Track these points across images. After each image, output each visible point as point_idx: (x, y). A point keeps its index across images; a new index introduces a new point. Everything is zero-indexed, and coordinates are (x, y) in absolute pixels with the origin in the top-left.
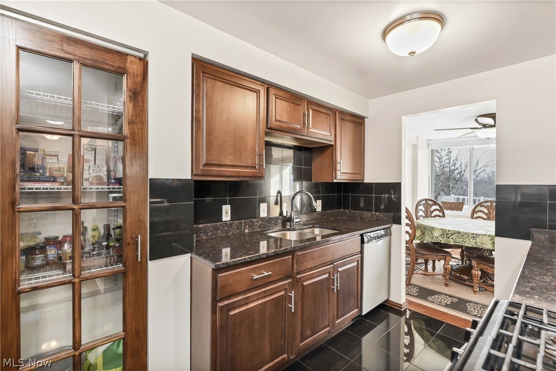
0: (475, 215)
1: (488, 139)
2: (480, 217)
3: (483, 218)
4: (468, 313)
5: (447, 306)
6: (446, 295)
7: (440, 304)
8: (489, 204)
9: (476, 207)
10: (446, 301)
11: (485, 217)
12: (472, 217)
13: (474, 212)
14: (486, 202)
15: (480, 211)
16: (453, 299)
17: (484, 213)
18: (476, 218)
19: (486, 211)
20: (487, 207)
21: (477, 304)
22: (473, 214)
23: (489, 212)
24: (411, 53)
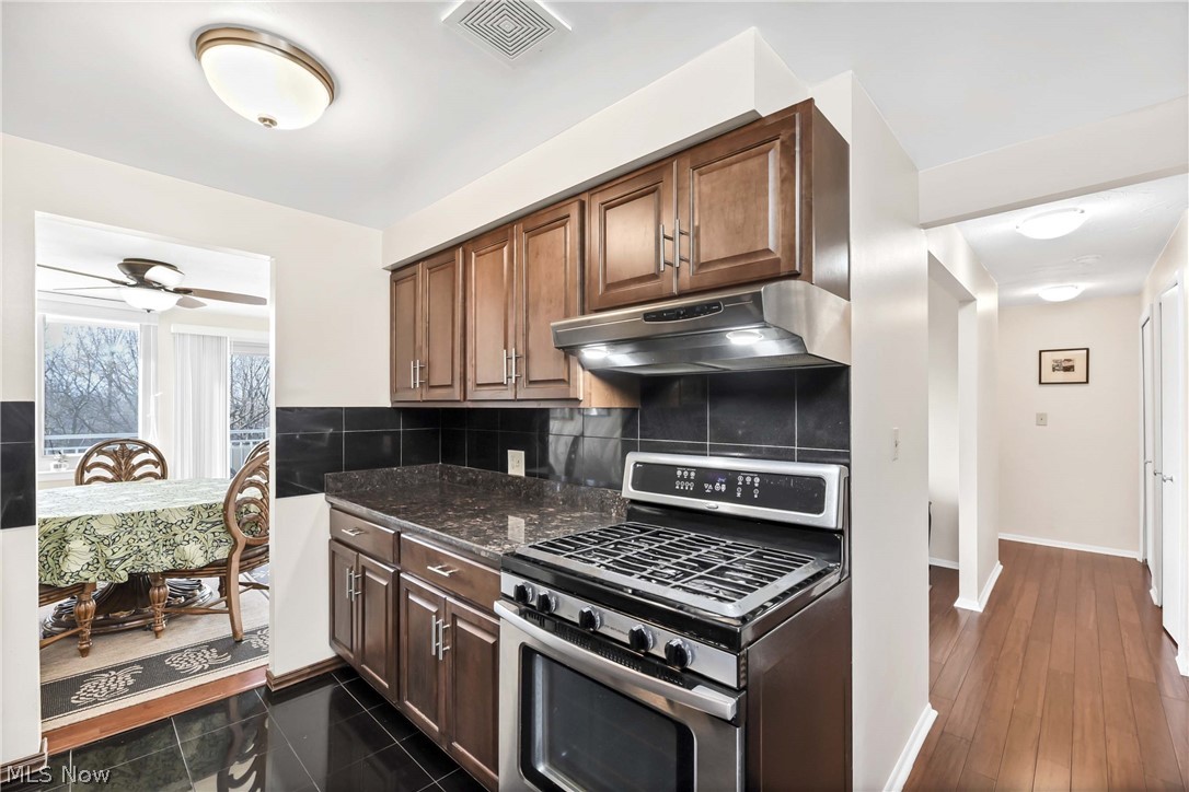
0: (87, 476)
1: (149, 311)
2: (97, 478)
3: (105, 480)
4: (187, 675)
5: (133, 689)
6: (106, 671)
7: (114, 695)
8: (118, 447)
9: (87, 457)
10: (122, 684)
11: (109, 475)
12: (80, 481)
13: (83, 468)
14: (108, 444)
15: (98, 465)
16: (129, 669)
17: (106, 467)
18: (89, 482)
19: (111, 463)
20: (113, 454)
21: (182, 651)
22: (82, 473)
23: (120, 464)
24: (265, 120)
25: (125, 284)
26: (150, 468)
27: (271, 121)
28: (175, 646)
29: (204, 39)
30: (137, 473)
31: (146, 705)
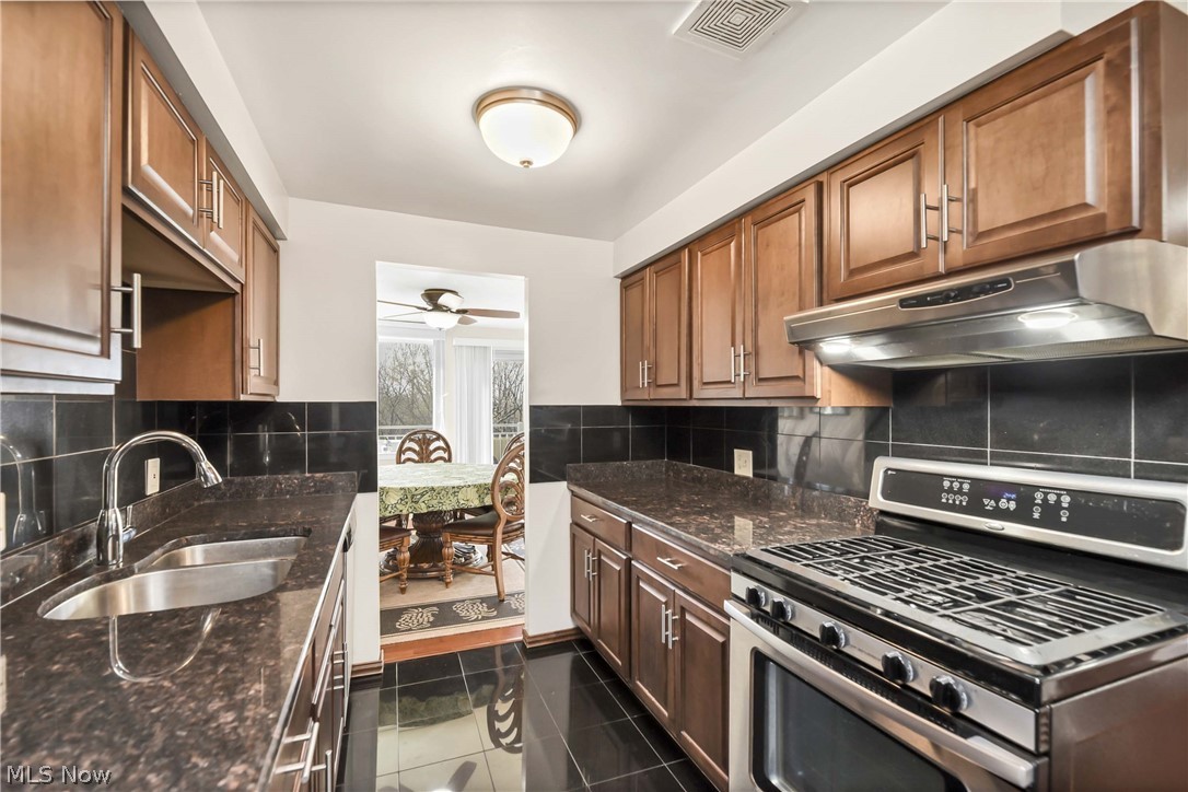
0: (403, 457)
1: (440, 329)
2: (409, 459)
3: (413, 461)
4: (467, 621)
5: (433, 625)
6: (416, 608)
7: (421, 627)
8: (421, 436)
9: (403, 443)
10: (426, 619)
11: (416, 458)
12: (399, 462)
13: (401, 451)
14: (415, 433)
15: (409, 449)
16: (429, 609)
17: (414, 451)
18: (404, 462)
19: (417, 448)
20: (418, 442)
21: (463, 601)
22: (400, 455)
23: (422, 449)
24: (524, 162)
25: (425, 309)
26: (440, 453)
27: (529, 163)
28: (459, 597)
29: (481, 105)
30: (433, 457)
31: (441, 639)
